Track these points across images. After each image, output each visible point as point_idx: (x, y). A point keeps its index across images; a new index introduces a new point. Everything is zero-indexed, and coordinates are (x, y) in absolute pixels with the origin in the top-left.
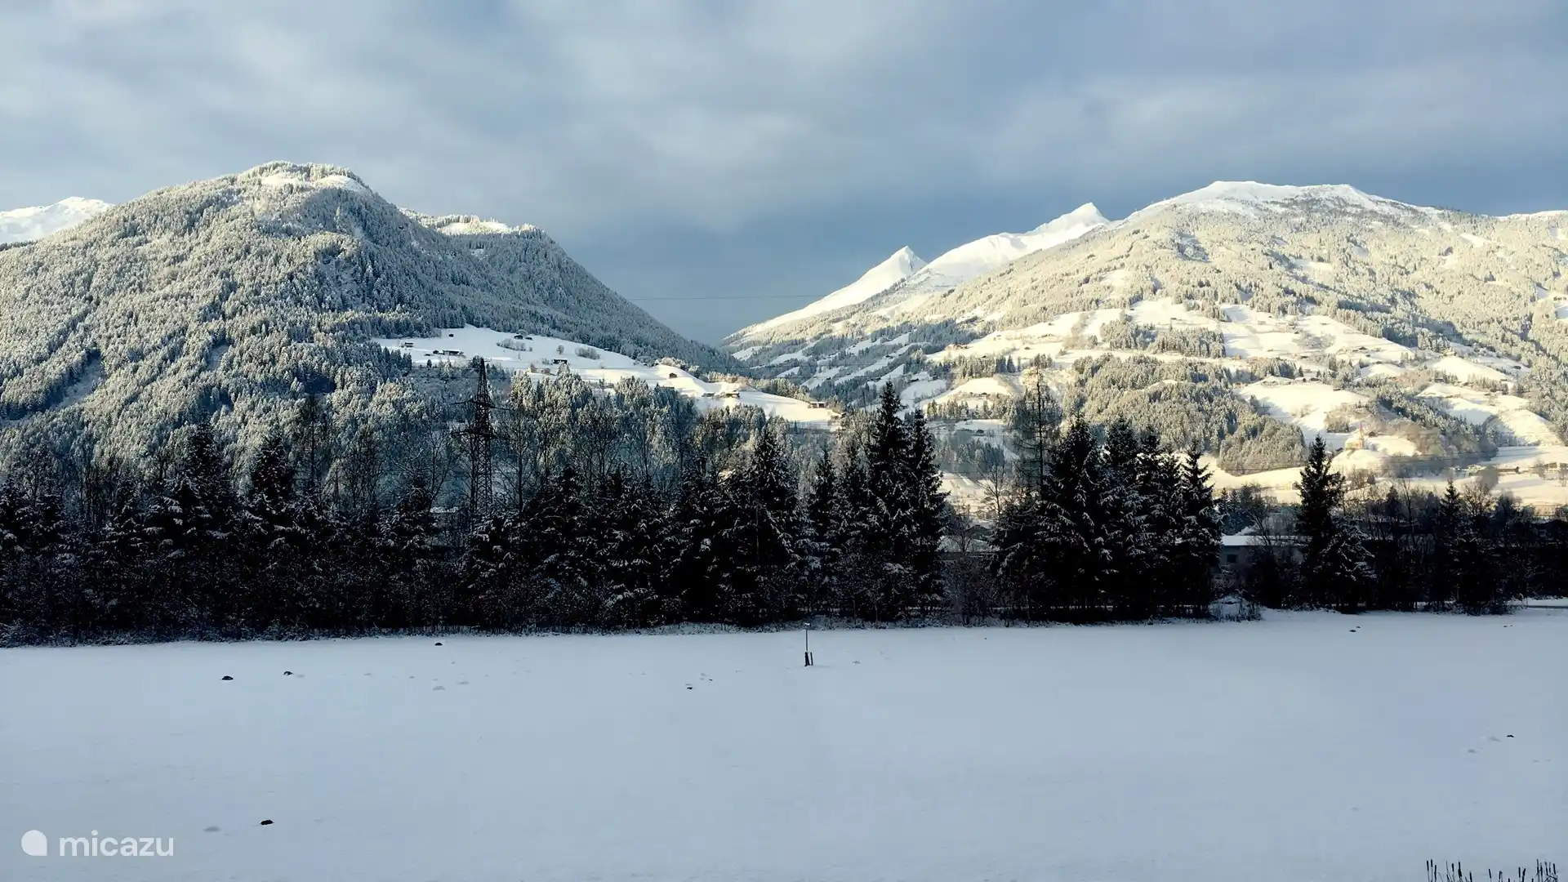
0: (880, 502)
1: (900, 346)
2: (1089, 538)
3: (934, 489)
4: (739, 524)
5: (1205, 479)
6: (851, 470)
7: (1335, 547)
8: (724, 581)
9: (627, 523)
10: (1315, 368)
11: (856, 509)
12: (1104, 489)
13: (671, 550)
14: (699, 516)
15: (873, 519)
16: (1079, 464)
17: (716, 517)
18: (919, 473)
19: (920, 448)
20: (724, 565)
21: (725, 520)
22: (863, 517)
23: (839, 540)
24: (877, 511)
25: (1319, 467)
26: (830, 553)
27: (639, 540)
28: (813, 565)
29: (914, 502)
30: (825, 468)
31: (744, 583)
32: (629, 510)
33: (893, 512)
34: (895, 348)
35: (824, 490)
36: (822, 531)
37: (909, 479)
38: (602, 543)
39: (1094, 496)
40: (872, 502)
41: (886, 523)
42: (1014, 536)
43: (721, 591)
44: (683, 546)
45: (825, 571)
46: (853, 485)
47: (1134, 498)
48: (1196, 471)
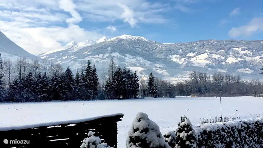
0: (88, 80)
1: (72, 58)
2: (121, 86)
3: (96, 78)
4: (63, 83)
5: (137, 77)
6: (82, 74)
7: (153, 88)
8: (61, 93)
9: (42, 83)
10: (138, 64)
11: (83, 81)
12: (123, 78)
13: (51, 88)
14: (56, 82)
15: (86, 82)
16: (119, 74)
17: (59, 82)
18: (94, 75)
19: (94, 71)
20: (60, 90)
21: (61, 82)
22: (84, 82)
23: (80, 86)
24: (87, 81)
25: (151, 76)
26: (79, 88)
27: (45, 85)
28: (76, 90)
29: (93, 80)
30: (77, 74)
31: (64, 93)
32: (42, 80)
33: (90, 81)
34: (71, 58)
35: (77, 78)
36: (77, 84)
37: (92, 76)
38: (37, 86)
39: (121, 79)
40: (86, 80)
41: (89, 83)
42: (108, 86)
43: (60, 95)
44: (53, 87)
45: (78, 91)
46: (83, 77)
47: (127, 80)
48: (135, 76)
